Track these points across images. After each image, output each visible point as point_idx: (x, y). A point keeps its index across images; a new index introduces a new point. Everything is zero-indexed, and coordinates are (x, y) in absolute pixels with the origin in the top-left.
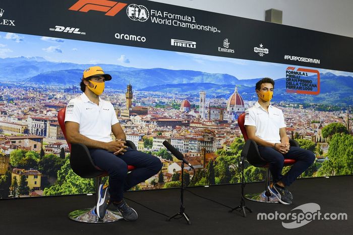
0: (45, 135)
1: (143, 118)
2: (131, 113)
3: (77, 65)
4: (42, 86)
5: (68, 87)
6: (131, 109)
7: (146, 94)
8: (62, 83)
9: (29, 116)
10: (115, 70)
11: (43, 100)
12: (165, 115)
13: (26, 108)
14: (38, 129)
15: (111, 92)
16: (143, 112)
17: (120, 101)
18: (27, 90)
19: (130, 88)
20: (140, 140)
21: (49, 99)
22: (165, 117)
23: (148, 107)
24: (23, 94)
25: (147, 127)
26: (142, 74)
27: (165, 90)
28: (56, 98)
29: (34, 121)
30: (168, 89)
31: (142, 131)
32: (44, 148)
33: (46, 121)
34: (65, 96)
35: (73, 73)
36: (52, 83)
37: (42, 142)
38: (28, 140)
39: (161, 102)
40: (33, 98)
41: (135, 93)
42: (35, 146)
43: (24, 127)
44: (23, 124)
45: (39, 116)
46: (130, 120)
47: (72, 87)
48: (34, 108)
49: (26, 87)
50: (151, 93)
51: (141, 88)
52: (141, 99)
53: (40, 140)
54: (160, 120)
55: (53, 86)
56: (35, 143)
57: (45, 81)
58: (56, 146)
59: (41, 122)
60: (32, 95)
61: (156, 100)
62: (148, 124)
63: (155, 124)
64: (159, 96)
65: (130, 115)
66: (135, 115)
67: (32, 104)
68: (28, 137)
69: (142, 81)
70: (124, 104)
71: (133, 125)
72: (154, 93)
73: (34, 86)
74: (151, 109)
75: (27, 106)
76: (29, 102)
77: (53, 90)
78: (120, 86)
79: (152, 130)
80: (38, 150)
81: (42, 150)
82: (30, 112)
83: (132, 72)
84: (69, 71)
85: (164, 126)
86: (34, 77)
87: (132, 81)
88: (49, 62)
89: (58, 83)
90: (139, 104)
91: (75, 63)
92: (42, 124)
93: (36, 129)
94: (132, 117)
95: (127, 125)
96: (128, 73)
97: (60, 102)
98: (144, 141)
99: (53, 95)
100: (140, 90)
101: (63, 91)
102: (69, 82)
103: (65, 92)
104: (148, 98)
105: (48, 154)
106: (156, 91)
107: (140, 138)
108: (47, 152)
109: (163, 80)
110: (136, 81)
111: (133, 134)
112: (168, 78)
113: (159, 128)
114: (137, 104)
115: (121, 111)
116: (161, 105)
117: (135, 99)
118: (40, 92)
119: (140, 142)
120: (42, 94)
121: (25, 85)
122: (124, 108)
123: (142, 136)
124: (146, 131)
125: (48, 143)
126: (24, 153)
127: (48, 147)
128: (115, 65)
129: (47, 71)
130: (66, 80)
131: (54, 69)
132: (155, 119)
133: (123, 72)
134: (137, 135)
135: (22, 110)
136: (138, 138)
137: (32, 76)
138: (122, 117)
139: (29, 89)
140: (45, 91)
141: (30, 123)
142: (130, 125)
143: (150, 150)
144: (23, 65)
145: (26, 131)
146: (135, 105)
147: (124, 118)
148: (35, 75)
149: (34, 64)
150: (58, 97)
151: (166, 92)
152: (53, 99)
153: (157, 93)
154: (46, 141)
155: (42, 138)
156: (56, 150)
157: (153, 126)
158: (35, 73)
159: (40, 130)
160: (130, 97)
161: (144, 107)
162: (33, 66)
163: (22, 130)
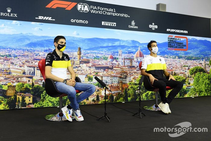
0: (34, 75)
1: (87, 65)
2: (81, 62)
3: (51, 37)
4: (32, 49)
5: (46, 49)
6: (80, 60)
7: (88, 52)
8: (43, 47)
9: (25, 65)
10: (71, 39)
11: (33, 56)
12: (99, 63)
13: (24, 61)
14: (30, 72)
15: (69, 51)
16: (87, 62)
17: (74, 56)
18: (24, 51)
19: (80, 49)
20: (86, 77)
21: (36, 56)
22: (99, 65)
23: (90, 59)
24: (22, 53)
25: (90, 70)
26: (86, 41)
27: (99, 49)
28: (40, 55)
29: (28, 68)
30: (101, 49)
31: (87, 72)
32: (34, 82)
33: (34, 67)
34: (44, 54)
35: (49, 41)
36: (37, 47)
37: (32, 79)
38: (25, 78)
39: (97, 56)
40: (28, 55)
41: (83, 51)
42: (29, 81)
43: (23, 71)
44: (22, 69)
45: (31, 65)
46: (80, 66)
47: (48, 49)
48: (28, 61)
49: (24, 49)
50: (92, 51)
51: (86, 49)
52: (85, 55)
53: (31, 78)
54: (96, 66)
55: (38, 48)
56: (29, 79)
57: (34, 46)
58: (40, 81)
59: (32, 68)
60: (27, 54)
61: (94, 55)
62: (90, 68)
63: (94, 68)
64: (96, 53)
65: (80, 64)
66: (83, 64)
67: (27, 59)
68: (25, 76)
69: (86, 45)
70: (77, 58)
71: (82, 69)
72: (93, 51)
73: (28, 49)
74: (91, 60)
75: (24, 60)
76: (25, 57)
77: (38, 51)
78: (74, 48)
79: (92, 72)
80: (31, 83)
81: (33, 83)
82: (26, 63)
83: (81, 40)
84: (46, 41)
85: (99, 69)
86: (28, 44)
87: (81, 45)
88: (36, 36)
89: (40, 47)
90: (85, 58)
91: (49, 36)
92: (32, 69)
93: (29, 72)
94: (81, 65)
95: (78, 69)
96: (78, 41)
97: (42, 57)
98: (88, 77)
99: (38, 53)
100: (85, 50)
101: (43, 51)
102: (47, 46)
103: (44, 52)
104: (90, 54)
105: (36, 85)
106: (94, 50)
107: (86, 76)
108: (36, 84)
109: (97, 44)
110: (83, 45)
111: (82, 74)
112: (101, 43)
113: (96, 71)
114: (83, 57)
115: (75, 62)
116: (97, 58)
117: (83, 55)
118: (31, 52)
119: (86, 78)
120: (32, 53)
121: (23, 49)
122: (76, 60)
123: (87, 75)
124: (89, 72)
125: (36, 79)
126: (23, 84)
127: (36, 81)
128: (71, 37)
129: (35, 40)
130: (45, 45)
131: (39, 40)
132: (94, 65)
133: (75, 40)
134: (84, 74)
135: (22, 62)
136: (84, 76)
137: (27, 44)
138: (76, 65)
139: (25, 50)
140: (34, 51)
141: (26, 69)
142: (80, 69)
143: (91, 82)
144: (22, 37)
145: (24, 73)
146: (82, 58)
147: (77, 65)
148: (28, 43)
149: (28, 37)
150: (41, 55)
151: (100, 51)
152: (38, 56)
153: (95, 51)
154: (35, 78)
155: (33, 77)
156: (40, 83)
157: (93, 69)
158: (28, 42)
159: (31, 72)
160: (80, 54)
161: (88, 59)
162: (27, 38)
163: (22, 72)
